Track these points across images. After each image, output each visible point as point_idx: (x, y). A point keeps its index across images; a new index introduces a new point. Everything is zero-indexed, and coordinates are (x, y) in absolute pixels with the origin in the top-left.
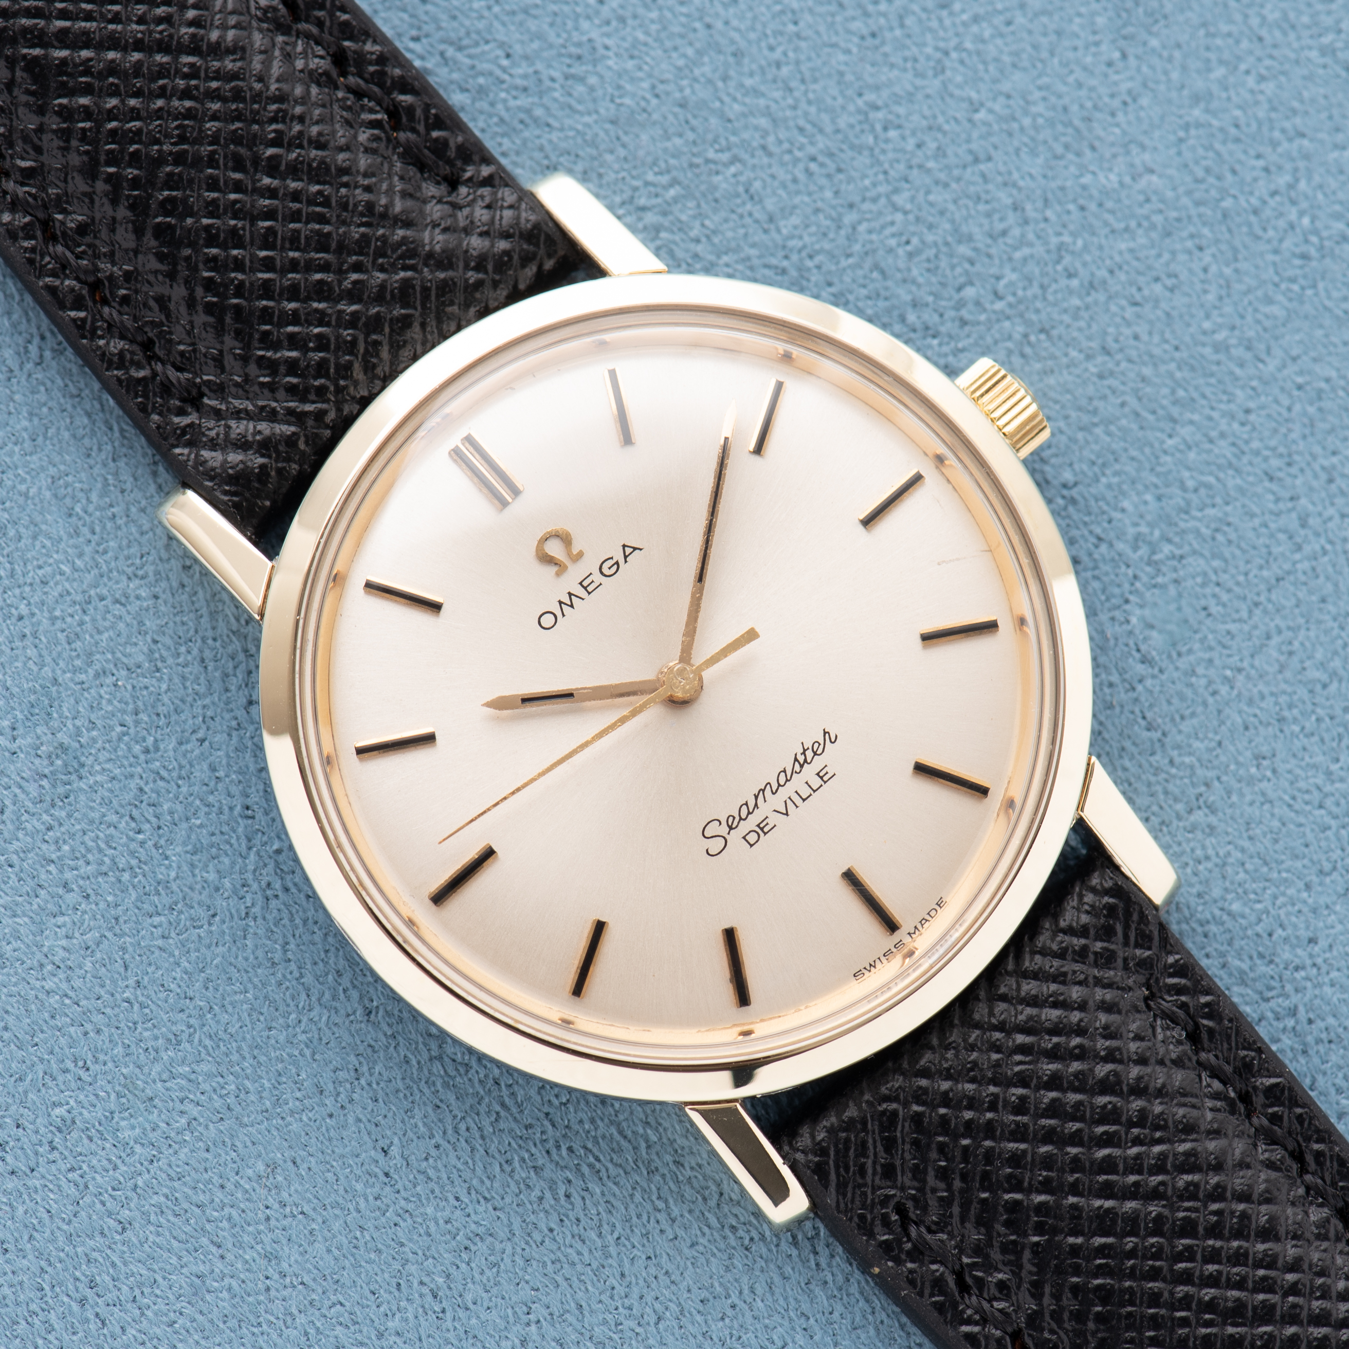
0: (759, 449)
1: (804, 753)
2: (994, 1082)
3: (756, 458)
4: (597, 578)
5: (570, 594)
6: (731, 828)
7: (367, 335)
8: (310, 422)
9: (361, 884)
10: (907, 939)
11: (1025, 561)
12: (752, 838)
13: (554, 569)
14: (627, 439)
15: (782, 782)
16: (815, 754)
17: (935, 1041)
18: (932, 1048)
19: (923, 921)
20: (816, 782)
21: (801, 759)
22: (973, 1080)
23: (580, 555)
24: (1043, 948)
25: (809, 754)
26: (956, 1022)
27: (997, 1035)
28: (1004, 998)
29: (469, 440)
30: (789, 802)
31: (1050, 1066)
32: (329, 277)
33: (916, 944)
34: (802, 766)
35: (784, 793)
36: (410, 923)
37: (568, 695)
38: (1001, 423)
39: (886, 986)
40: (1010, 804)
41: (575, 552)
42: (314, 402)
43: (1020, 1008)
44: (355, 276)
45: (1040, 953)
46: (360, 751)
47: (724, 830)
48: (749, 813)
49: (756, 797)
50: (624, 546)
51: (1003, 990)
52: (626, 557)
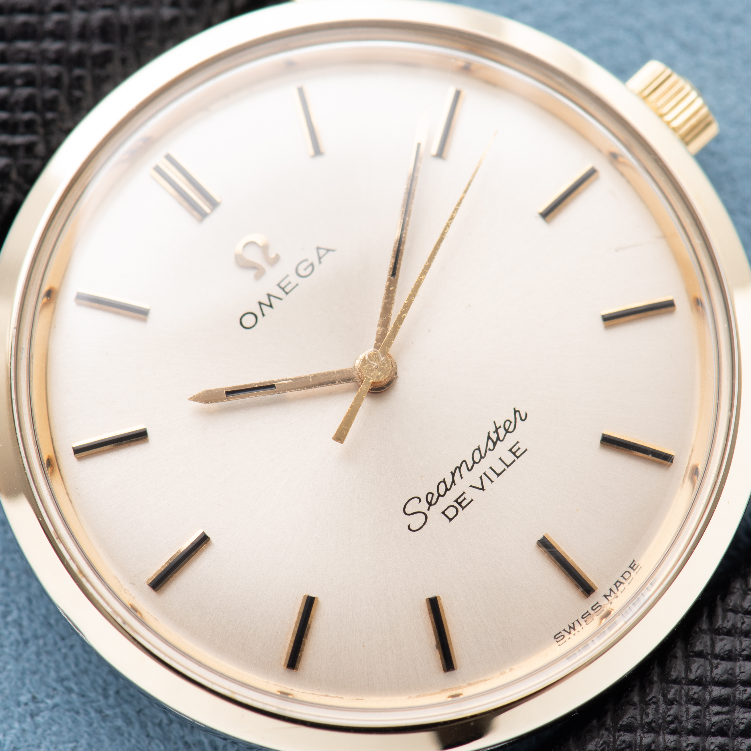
0: (440, 154)
1: (496, 431)
2: (693, 732)
3: (438, 162)
4: (294, 279)
5: (269, 295)
6: (430, 504)
7: (70, 70)
8: (21, 153)
9: (81, 572)
10: (603, 602)
11: (697, 242)
12: (451, 513)
13: (252, 273)
14: (318, 151)
15: (477, 459)
16: (507, 431)
17: (636, 699)
18: (634, 704)
19: (618, 584)
20: (509, 458)
21: (494, 437)
22: (673, 732)
23: (277, 258)
24: (735, 606)
25: (502, 432)
26: (655, 679)
27: (695, 689)
28: (700, 655)
29: (169, 158)
30: (484, 478)
31: (746, 715)
32: (32, 19)
33: (612, 606)
34: (495, 444)
35: (479, 469)
36: (133, 610)
37: (270, 387)
38: (668, 118)
39: (584, 644)
40: (695, 471)
41: (272, 255)
42: (23, 134)
43: (716, 662)
44: (56, 17)
45: (732, 610)
46: (77, 451)
47: (423, 506)
48: (447, 490)
49: (453, 474)
50: (318, 248)
51: (699, 647)
52: (320, 258)
